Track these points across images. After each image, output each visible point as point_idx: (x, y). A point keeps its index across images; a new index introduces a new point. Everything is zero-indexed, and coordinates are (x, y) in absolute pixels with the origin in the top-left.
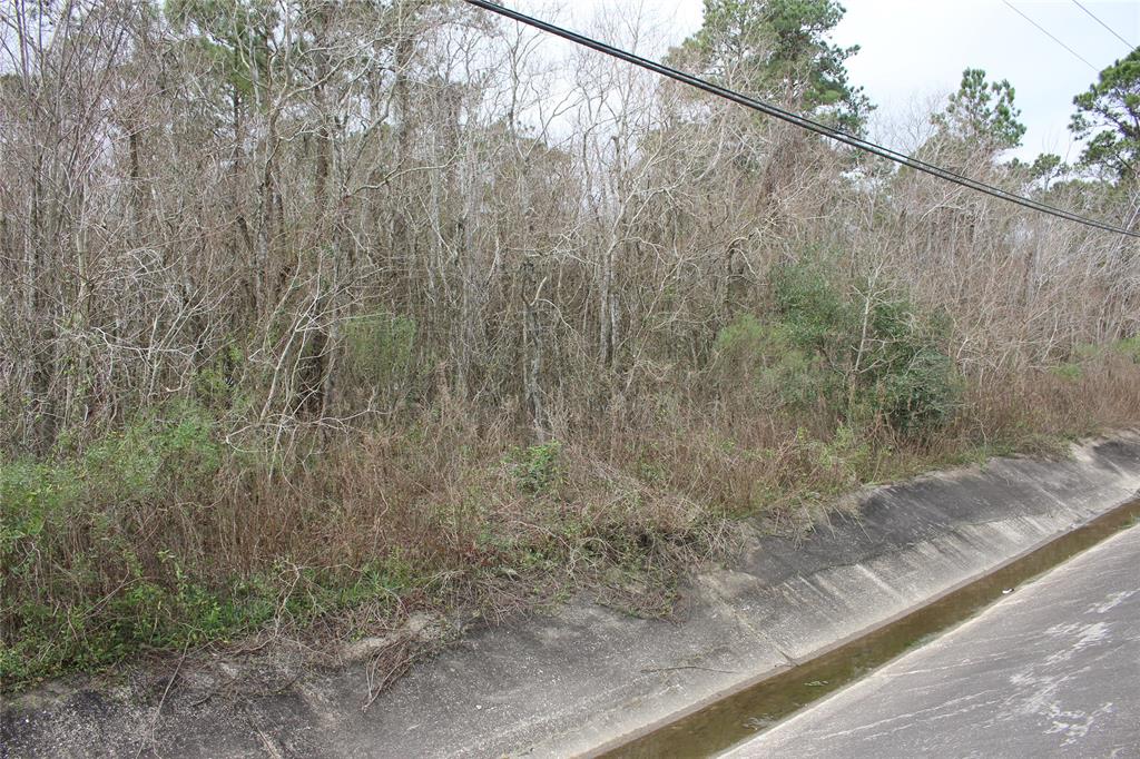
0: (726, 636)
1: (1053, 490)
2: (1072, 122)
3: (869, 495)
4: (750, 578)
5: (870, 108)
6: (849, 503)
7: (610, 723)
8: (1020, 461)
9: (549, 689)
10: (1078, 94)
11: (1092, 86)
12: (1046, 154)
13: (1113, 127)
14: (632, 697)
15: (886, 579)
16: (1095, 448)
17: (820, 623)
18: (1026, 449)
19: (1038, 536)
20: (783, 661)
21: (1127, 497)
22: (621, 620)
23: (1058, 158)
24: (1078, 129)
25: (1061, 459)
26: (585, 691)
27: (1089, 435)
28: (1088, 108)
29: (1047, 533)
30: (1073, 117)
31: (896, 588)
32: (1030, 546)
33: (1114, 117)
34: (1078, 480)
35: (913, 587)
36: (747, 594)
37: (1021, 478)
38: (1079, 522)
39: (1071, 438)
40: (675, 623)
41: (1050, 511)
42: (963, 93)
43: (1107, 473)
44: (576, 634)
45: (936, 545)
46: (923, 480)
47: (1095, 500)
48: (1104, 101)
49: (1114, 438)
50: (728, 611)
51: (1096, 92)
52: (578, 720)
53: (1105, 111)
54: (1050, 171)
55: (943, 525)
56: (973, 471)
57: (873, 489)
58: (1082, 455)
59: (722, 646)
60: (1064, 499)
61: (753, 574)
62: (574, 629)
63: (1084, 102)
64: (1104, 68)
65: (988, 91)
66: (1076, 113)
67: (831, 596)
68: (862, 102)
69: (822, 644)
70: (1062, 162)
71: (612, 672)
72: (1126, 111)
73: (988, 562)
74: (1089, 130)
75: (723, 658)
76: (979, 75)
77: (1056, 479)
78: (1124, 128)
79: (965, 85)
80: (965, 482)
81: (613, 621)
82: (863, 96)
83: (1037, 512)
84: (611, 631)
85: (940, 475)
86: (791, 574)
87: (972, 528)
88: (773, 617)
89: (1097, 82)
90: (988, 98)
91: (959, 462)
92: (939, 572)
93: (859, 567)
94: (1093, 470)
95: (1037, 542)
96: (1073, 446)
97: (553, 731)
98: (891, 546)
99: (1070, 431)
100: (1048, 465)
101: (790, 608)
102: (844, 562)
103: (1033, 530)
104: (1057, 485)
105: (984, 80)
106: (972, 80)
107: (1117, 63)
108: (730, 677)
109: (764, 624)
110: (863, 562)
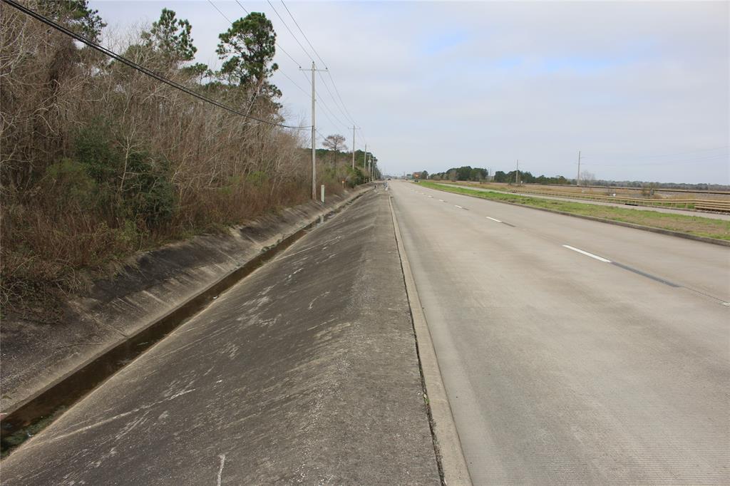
0: (92, 328)
1: (226, 251)
2: (218, 48)
3: (140, 256)
4: (95, 300)
5: (102, 25)
6: (132, 261)
7: (51, 373)
8: (208, 237)
9: (13, 362)
10: (222, 33)
11: (229, 30)
12: (200, 63)
13: (238, 54)
14: (57, 360)
15: (159, 297)
16: (241, 230)
17: (134, 319)
18: (210, 231)
19: (223, 273)
20: (123, 337)
21: (258, 253)
22: (37, 326)
23: (206, 66)
24: (221, 53)
25: (227, 236)
26: (32, 361)
27: (237, 223)
28: (226, 42)
29: (227, 272)
30: (219, 46)
31: (165, 300)
32: (219, 277)
33: (238, 49)
34: (235, 246)
35: (172, 300)
36: (95, 308)
37: (210, 246)
38: (239, 265)
39: (229, 225)
40: (64, 325)
41: (225, 261)
42: (161, 23)
43: (247, 242)
44: (15, 335)
45: (178, 280)
46: (164, 248)
47: (244, 255)
48: (235, 39)
49: (248, 225)
50: (89, 317)
51: (232, 33)
52: (34, 374)
53: (235, 45)
54: (202, 74)
55: (178, 270)
56: (187, 243)
57: (142, 254)
58: (236, 233)
59: (91, 333)
60: (231, 256)
61: (95, 298)
62: (14, 332)
63: (225, 38)
64: (235, 21)
65: (176, 24)
66: (221, 44)
67: (135, 306)
68: (97, 21)
69: (138, 328)
70: (208, 69)
71: (42, 351)
72: (245, 47)
73: (203, 286)
74: (226, 54)
75: (94, 338)
76: (173, 14)
77: (226, 245)
78: (244, 55)
79: (163, 18)
80: (185, 248)
81: (33, 327)
82: (98, 17)
83: (220, 262)
84: (34, 331)
85: (171, 245)
86: (113, 297)
87: (192, 271)
88: (111, 318)
89: (231, 28)
90: (176, 29)
91: (179, 239)
92: (182, 292)
93: (145, 292)
94: (242, 241)
95: (222, 276)
96: (231, 229)
97: (23, 380)
98: (157, 281)
99: (228, 222)
100: (221, 239)
101: (118, 313)
102: (136, 289)
103: (219, 271)
104: (227, 248)
105: (175, 18)
106: (168, 16)
107: (241, 19)
108: (100, 347)
109: (108, 322)
110: (146, 289)
